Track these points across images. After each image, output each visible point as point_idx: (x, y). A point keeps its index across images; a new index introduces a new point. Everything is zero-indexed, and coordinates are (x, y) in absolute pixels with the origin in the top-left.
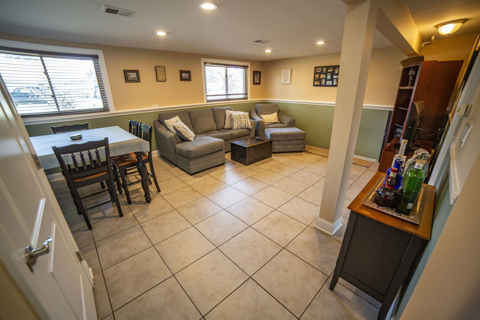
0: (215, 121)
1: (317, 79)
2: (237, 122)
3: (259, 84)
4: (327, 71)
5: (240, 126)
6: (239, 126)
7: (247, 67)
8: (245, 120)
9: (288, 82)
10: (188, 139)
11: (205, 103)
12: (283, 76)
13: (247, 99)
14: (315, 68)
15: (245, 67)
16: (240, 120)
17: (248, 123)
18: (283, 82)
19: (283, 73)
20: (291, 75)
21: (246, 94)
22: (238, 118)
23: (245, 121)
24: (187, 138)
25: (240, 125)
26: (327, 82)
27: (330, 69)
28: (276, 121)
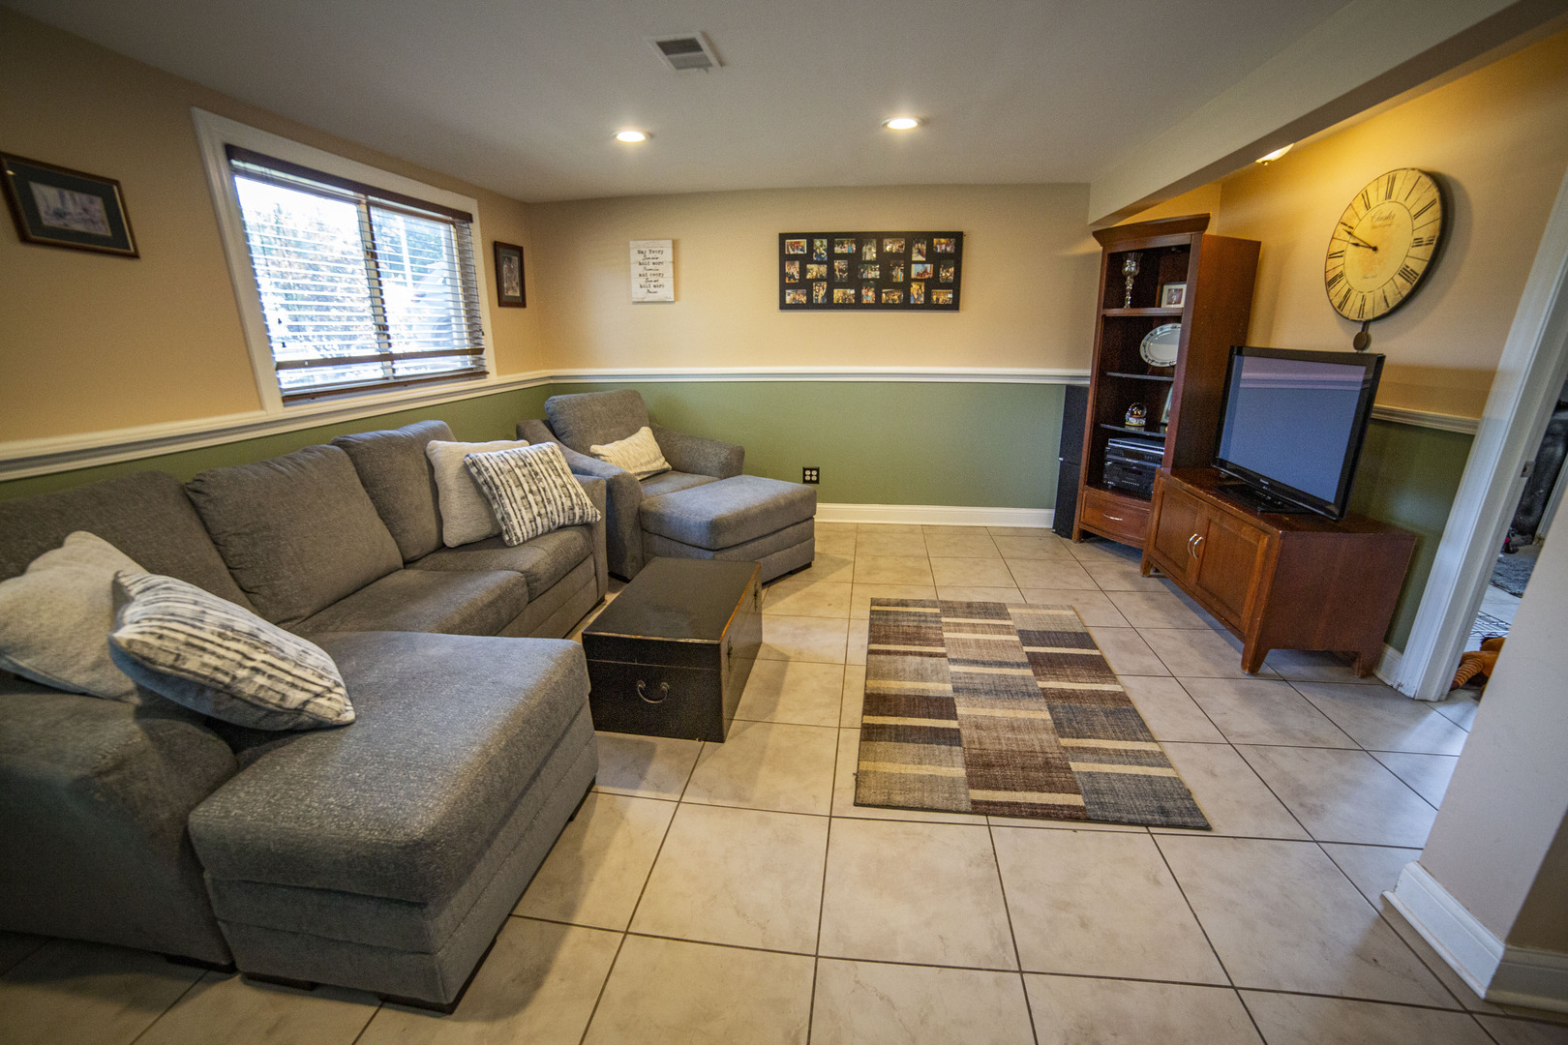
0: (386, 514)
1: (792, 281)
2: (525, 497)
3: (520, 303)
4: (830, 249)
5: (545, 521)
6: (538, 519)
7: (467, 218)
8: (559, 482)
9: (667, 292)
10: (304, 718)
11: (276, 410)
12: (636, 269)
13: (484, 374)
14: (783, 237)
15: (459, 218)
16: (534, 488)
17: (577, 495)
18: (639, 294)
19: (635, 257)
20: (675, 262)
21: (477, 351)
22: (522, 479)
23: (565, 486)
24: (299, 711)
25: (543, 511)
26: (836, 291)
27: (842, 243)
28: (661, 463)
